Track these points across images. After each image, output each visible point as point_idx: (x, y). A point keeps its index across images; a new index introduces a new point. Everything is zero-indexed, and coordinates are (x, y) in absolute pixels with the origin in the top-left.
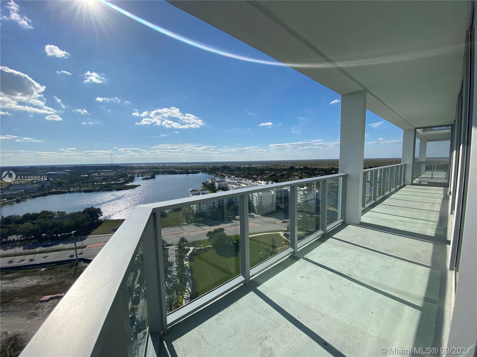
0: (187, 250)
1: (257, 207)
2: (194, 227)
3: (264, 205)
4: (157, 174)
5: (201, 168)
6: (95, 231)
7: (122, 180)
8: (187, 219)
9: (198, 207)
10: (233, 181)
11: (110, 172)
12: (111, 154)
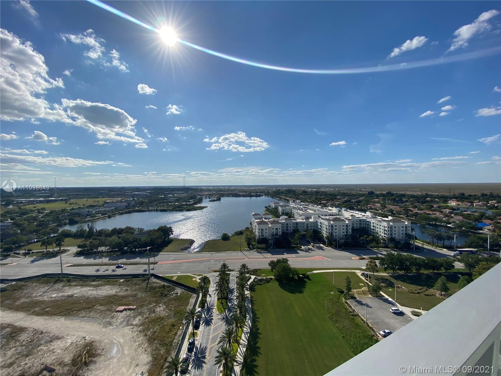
0: (248, 278)
1: (327, 238)
2: (256, 253)
3: (336, 236)
4: (223, 197)
5: (264, 192)
6: (166, 249)
7: (192, 202)
8: (249, 245)
9: (261, 233)
10: (298, 206)
11: (182, 193)
12: (184, 177)
